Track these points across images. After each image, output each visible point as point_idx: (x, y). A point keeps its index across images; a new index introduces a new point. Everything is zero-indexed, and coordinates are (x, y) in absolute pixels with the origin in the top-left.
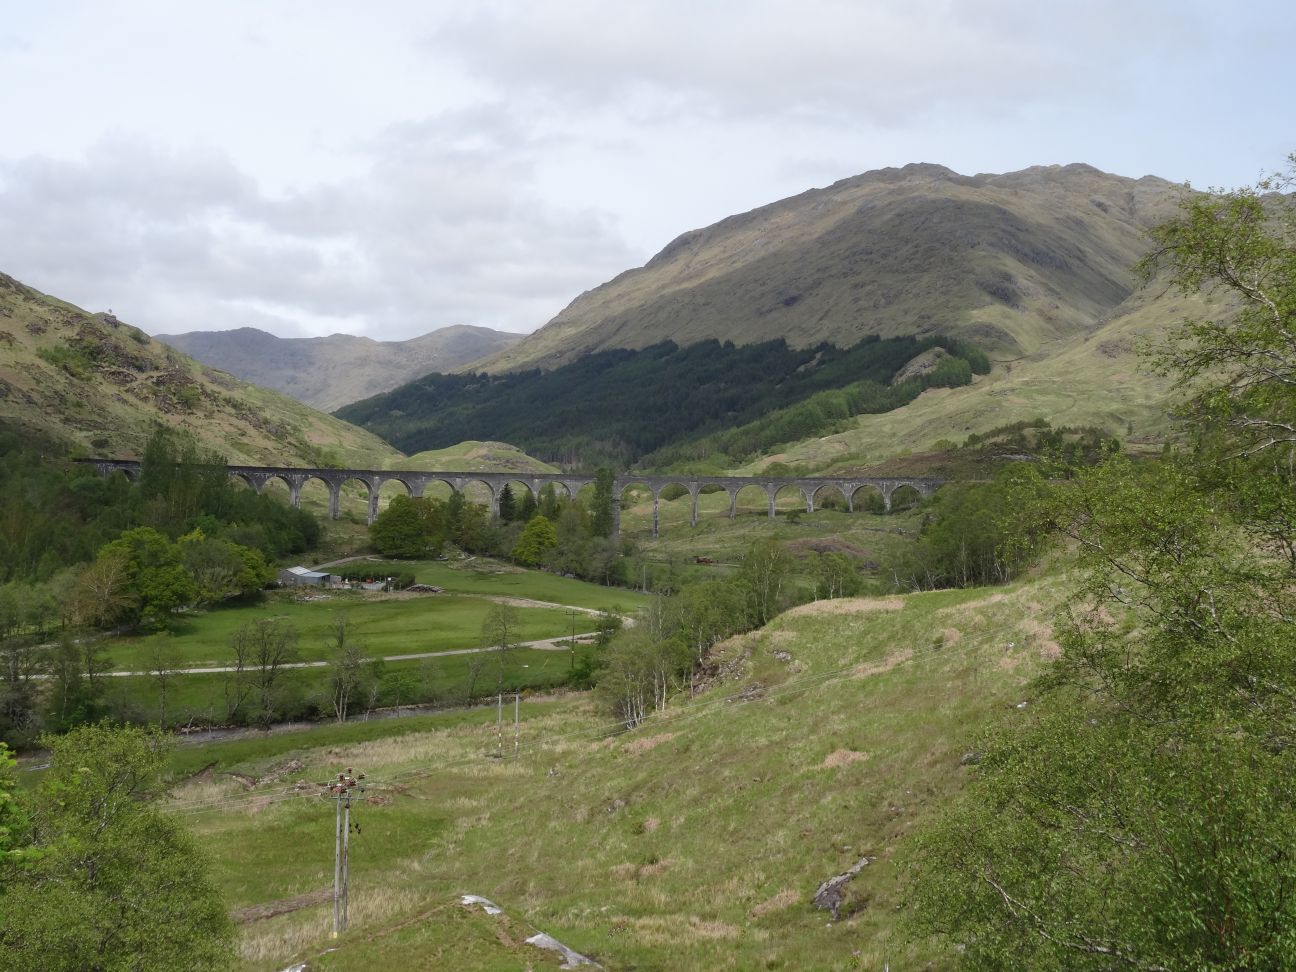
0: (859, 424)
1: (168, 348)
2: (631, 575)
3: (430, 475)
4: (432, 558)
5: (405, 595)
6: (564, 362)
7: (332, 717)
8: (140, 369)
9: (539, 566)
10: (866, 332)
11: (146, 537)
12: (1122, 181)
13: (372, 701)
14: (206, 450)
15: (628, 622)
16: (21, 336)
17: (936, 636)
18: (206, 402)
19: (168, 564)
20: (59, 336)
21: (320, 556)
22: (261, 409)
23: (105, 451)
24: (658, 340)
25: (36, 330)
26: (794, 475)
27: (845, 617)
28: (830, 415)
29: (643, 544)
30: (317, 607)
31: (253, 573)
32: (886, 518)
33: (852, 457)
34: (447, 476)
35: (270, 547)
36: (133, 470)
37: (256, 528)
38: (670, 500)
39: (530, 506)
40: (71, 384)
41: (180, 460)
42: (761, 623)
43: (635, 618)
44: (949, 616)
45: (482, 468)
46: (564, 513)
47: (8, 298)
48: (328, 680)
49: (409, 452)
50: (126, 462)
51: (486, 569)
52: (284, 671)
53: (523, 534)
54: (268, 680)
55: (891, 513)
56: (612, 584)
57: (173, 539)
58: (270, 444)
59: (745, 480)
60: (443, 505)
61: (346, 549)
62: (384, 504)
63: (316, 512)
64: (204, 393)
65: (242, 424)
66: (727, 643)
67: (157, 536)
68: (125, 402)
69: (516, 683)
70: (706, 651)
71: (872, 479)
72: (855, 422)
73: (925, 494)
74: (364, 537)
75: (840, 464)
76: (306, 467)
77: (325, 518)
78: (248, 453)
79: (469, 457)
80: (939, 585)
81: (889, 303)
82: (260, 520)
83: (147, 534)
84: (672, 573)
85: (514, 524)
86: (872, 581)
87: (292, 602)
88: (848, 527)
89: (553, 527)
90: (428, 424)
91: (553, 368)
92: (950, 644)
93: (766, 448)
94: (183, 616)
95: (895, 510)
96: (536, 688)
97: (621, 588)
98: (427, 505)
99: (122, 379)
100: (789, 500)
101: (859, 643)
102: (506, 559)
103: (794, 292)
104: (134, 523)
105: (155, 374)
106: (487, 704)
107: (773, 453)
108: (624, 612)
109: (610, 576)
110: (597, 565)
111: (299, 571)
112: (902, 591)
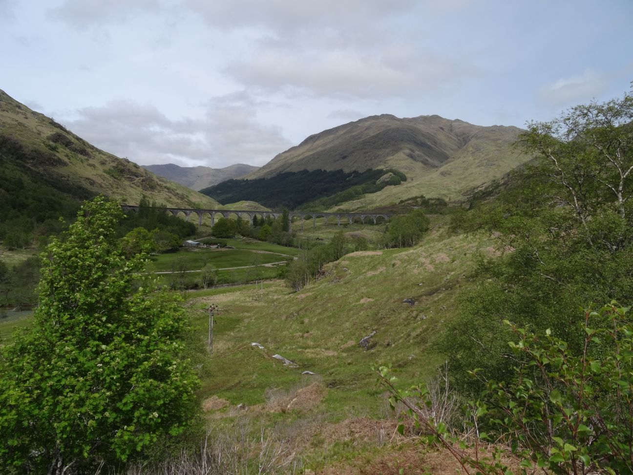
0: (365, 197)
1: (145, 170)
2: (295, 244)
3: (231, 211)
4: (232, 238)
5: (224, 249)
6: (273, 176)
7: (203, 287)
8: (137, 177)
9: (266, 240)
10: (368, 167)
11: (142, 230)
12: (449, 121)
13: (215, 283)
14: (159, 203)
15: (295, 258)
16: (98, 165)
17: (393, 263)
18: (158, 188)
19: (149, 239)
20: (110, 165)
21: (196, 237)
22: (176, 190)
23: (126, 203)
24: (302, 169)
25: (103, 163)
26: (345, 212)
27: (364, 257)
28: (356, 193)
29: (298, 234)
30: (196, 253)
31: (175, 242)
32: (375, 226)
33: (364, 207)
34: (236, 212)
35: (180, 234)
36: (135, 209)
37: (176, 228)
38: (307, 220)
39: (263, 221)
40: (115, 181)
41: (151, 206)
42: (338, 259)
43: (298, 257)
44: (397, 257)
45: (247, 209)
46: (274, 224)
47: (94, 153)
48: (201, 276)
49: (223, 204)
50: (133, 206)
51: (249, 241)
52: (187, 273)
53: (260, 230)
54: (182, 276)
56: (289, 246)
57: (149, 231)
58: (179, 201)
59: (330, 214)
60: (235, 221)
61: (204, 235)
62: (216, 221)
63: (195, 223)
64: (158, 184)
65: (170, 194)
66: (327, 265)
67: (145, 230)
68: (132, 187)
69: (261, 277)
70: (321, 268)
71: (370, 214)
73: (387, 219)
74: (210, 231)
75: (360, 209)
76: (190, 208)
77: (197, 225)
78: (172, 204)
79: (243, 206)
80: (393, 247)
81: (375, 158)
82: (177, 225)
83: (143, 230)
85: (258, 227)
87: (188, 251)
88: (363, 229)
89: (270, 228)
90: (229, 195)
91: (269, 178)
92: (397, 265)
93: (337, 203)
94: (153, 255)
95: (377, 224)
96: (267, 279)
97: (292, 247)
98: (230, 221)
99: (131, 180)
100: (344, 220)
101: (369, 265)
102: (256, 238)
103: (345, 155)
104: (137, 226)
105: (142, 178)
106: (251, 283)
107: (339, 205)
108: (294, 255)
109: (289, 244)
110: (285, 240)
111: (190, 241)
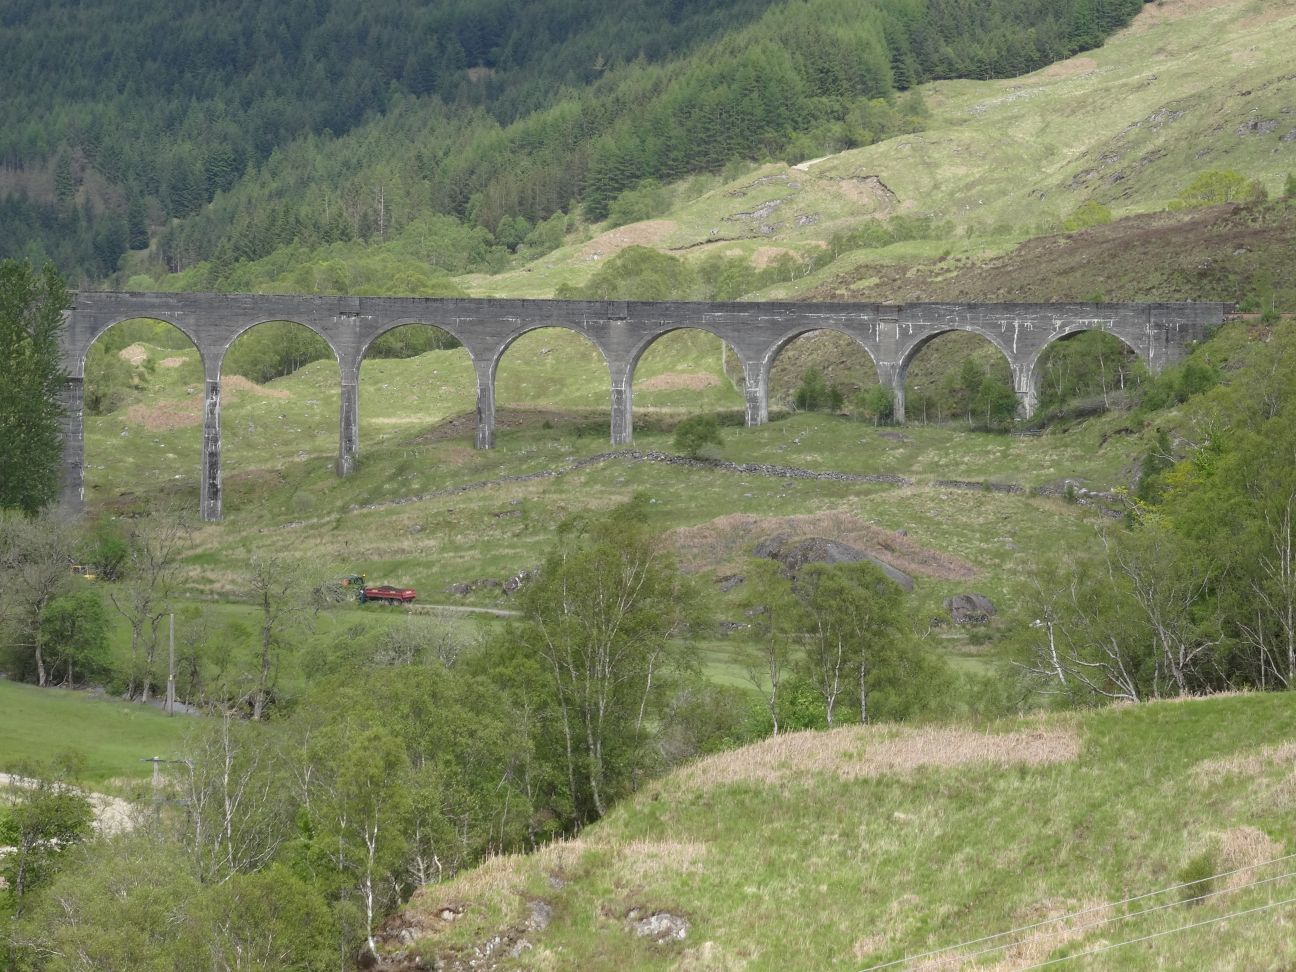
0: (927, 115)
17: (1189, 852)
26: (698, 293)
27: (877, 790)
28: (825, 80)
32: (1021, 445)
33: (905, 231)
42: (585, 813)
43: (138, 796)
44: (1232, 784)
55: (1038, 426)
56: (57, 678)
66: (465, 885)
71: (971, 307)
72: (914, 108)
73: (1156, 361)
75: (861, 256)
84: (271, 640)
86: (968, 667)
88: (889, 477)
92: (1239, 880)
93: (602, 197)
95: (1054, 417)
97: (88, 693)
101: (926, 882)
107: (629, 216)
108: (101, 774)
109: (49, 650)
112: (1074, 698)
